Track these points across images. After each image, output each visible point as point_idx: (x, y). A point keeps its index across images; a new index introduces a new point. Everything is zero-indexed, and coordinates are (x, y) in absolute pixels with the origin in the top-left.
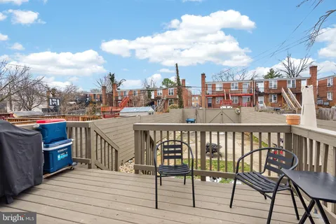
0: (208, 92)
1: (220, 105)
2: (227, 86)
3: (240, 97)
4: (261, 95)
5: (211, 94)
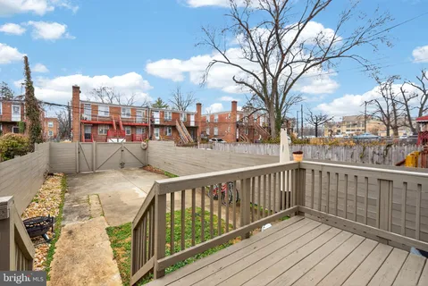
0: (84, 116)
1: (107, 137)
2: (116, 110)
3: (134, 127)
4: (157, 126)
5: (89, 119)
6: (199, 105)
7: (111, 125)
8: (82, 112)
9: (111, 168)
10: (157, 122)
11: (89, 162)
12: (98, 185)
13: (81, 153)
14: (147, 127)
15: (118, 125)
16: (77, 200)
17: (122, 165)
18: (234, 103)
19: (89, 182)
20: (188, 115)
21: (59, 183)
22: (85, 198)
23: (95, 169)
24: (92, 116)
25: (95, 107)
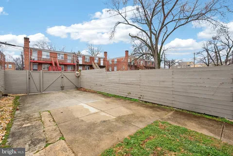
0: (33, 58)
2: (54, 54)
3: (66, 65)
4: (80, 65)
5: (36, 59)
6: (106, 53)
7: (51, 64)
8: (31, 55)
9: (54, 90)
10: (81, 62)
11: (38, 85)
12: (47, 102)
13: (31, 78)
14: (74, 65)
15: (56, 64)
16: (28, 118)
17: (62, 88)
18: (127, 52)
19: (39, 100)
20: (99, 59)
21: (11, 102)
22: (37, 115)
23: (42, 91)
24: (38, 57)
25: (40, 52)
